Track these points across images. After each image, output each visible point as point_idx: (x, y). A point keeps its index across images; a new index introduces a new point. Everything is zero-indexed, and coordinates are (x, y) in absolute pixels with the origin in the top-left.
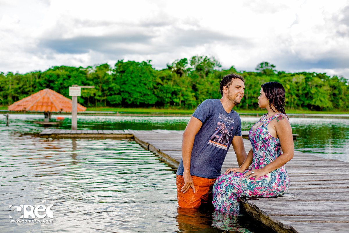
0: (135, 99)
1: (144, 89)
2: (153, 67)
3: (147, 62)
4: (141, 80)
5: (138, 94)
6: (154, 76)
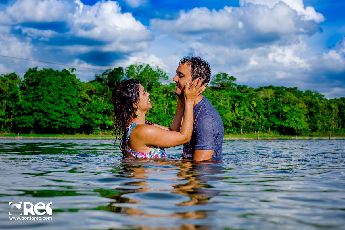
0: (53, 121)
1: (66, 107)
2: (77, 78)
3: (70, 71)
4: (61, 95)
5: (58, 114)
6: (78, 90)
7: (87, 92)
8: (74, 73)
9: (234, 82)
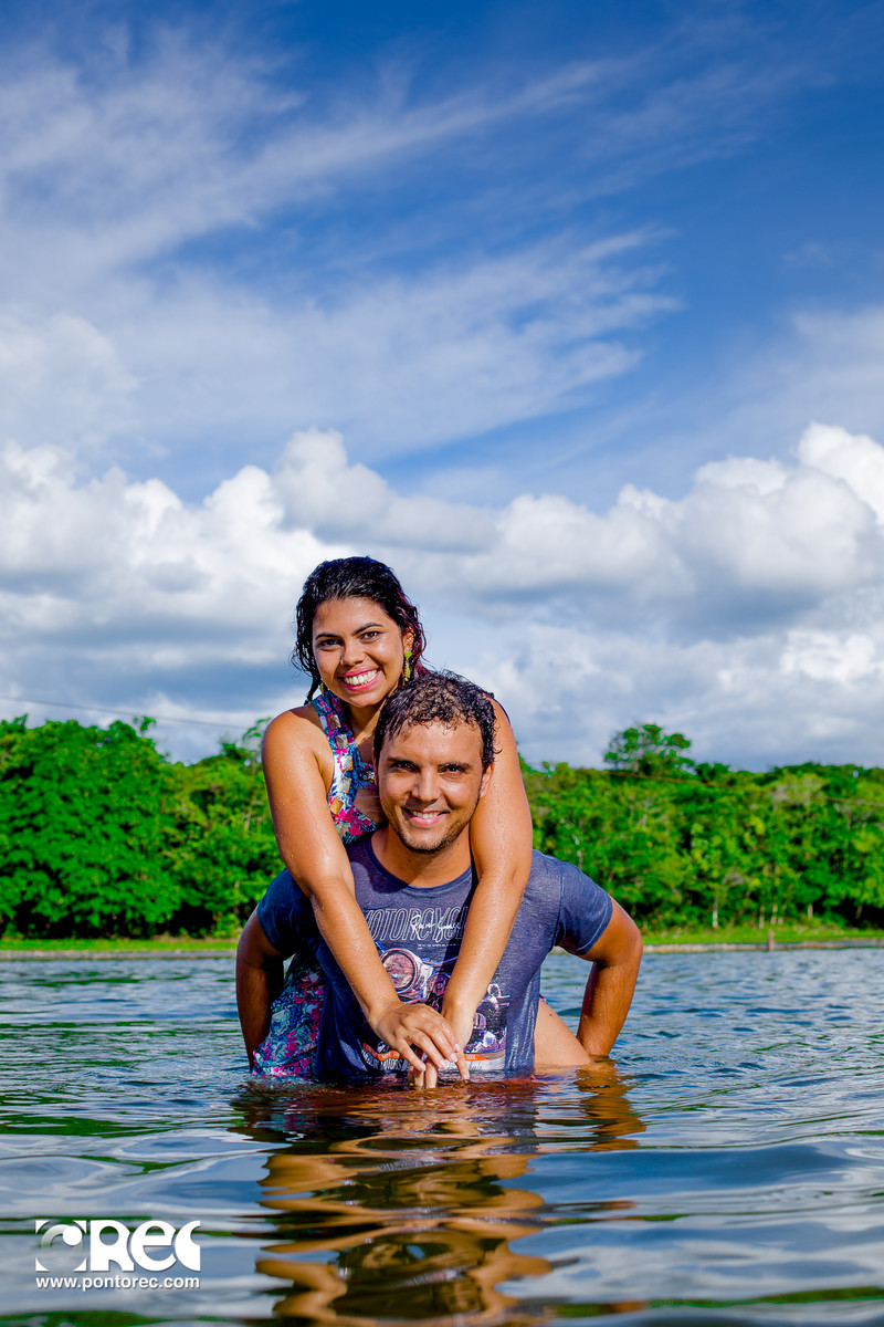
0: (81, 898)
1: (123, 851)
2: (160, 750)
3: (136, 728)
4: (107, 809)
5: (97, 876)
6: (164, 791)
7: (194, 796)
8: (151, 733)
9: (684, 753)
